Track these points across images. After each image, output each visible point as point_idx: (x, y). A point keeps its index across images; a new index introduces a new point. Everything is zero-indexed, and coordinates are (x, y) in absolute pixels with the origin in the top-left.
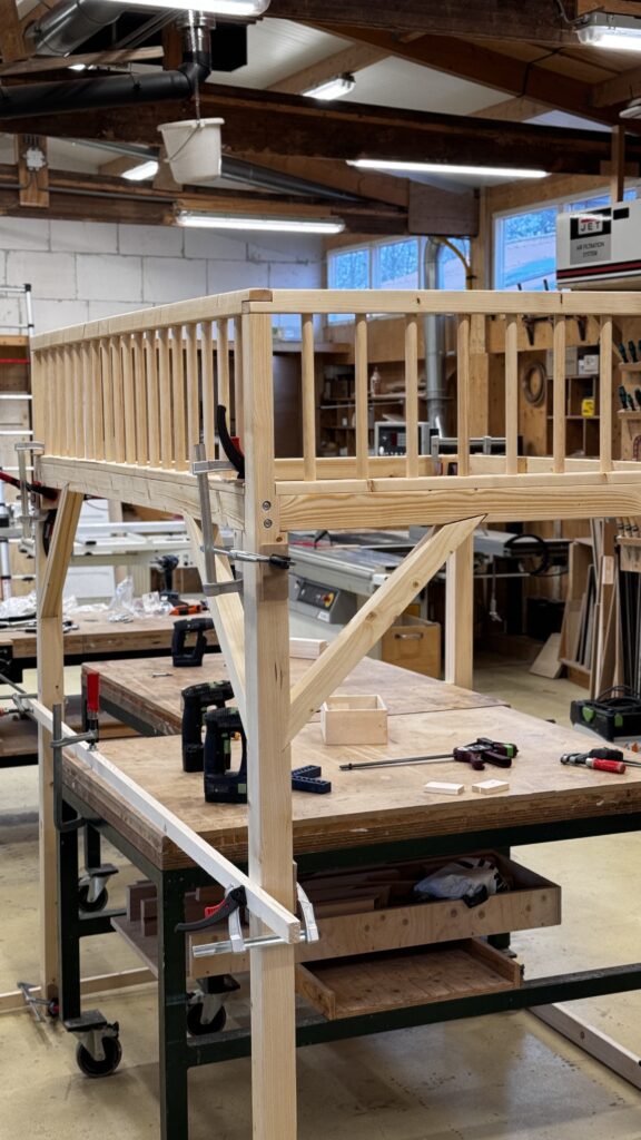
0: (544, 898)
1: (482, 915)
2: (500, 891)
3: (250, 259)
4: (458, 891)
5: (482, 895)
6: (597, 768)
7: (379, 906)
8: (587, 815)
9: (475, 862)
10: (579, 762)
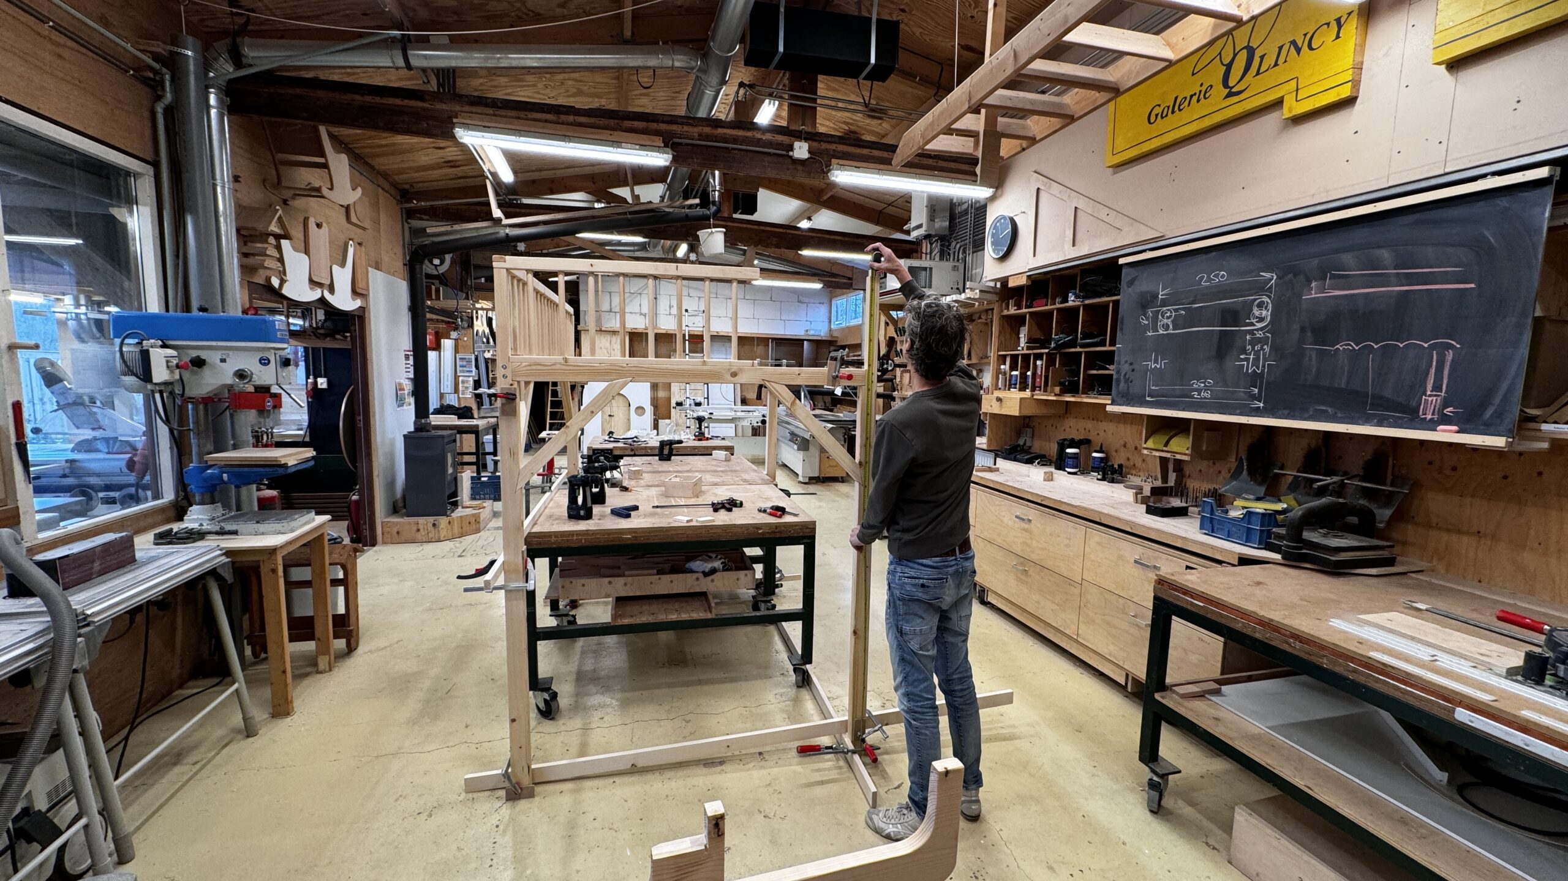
0: (746, 575)
1: (713, 581)
2: (724, 570)
3: (799, 302)
4: (701, 569)
5: (714, 571)
6: (770, 514)
7: (660, 572)
8: (753, 537)
9: (714, 556)
10: (765, 511)
